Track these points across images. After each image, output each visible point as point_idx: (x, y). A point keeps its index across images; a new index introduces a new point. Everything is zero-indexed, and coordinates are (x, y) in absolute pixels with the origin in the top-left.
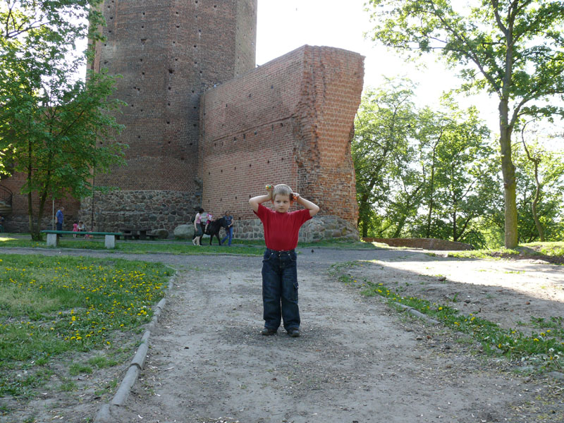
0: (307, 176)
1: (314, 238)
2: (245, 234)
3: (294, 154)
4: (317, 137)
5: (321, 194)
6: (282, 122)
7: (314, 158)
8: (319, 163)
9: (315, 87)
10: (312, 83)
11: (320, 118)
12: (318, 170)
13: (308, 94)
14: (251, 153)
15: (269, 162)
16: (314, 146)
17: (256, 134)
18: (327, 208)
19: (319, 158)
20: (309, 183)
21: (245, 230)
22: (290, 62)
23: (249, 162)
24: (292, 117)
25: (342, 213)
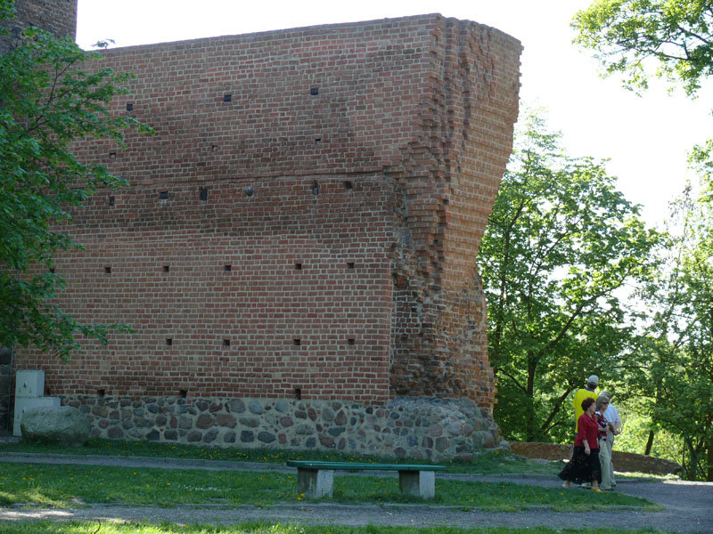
0: (419, 308)
1: (458, 450)
2: (204, 432)
3: (389, 257)
4: (443, 223)
5: (447, 350)
6: (351, 179)
7: (430, 268)
8: (438, 280)
9: (451, 112)
10: (443, 102)
11: (454, 182)
12: (436, 297)
13: (434, 127)
14: (232, 239)
15: (299, 266)
16: (431, 242)
17: (249, 194)
18: (457, 383)
19: (441, 269)
20: (424, 325)
21: (203, 423)
22: (381, 44)
23: (223, 258)
24: (385, 171)
25: (478, 394)
